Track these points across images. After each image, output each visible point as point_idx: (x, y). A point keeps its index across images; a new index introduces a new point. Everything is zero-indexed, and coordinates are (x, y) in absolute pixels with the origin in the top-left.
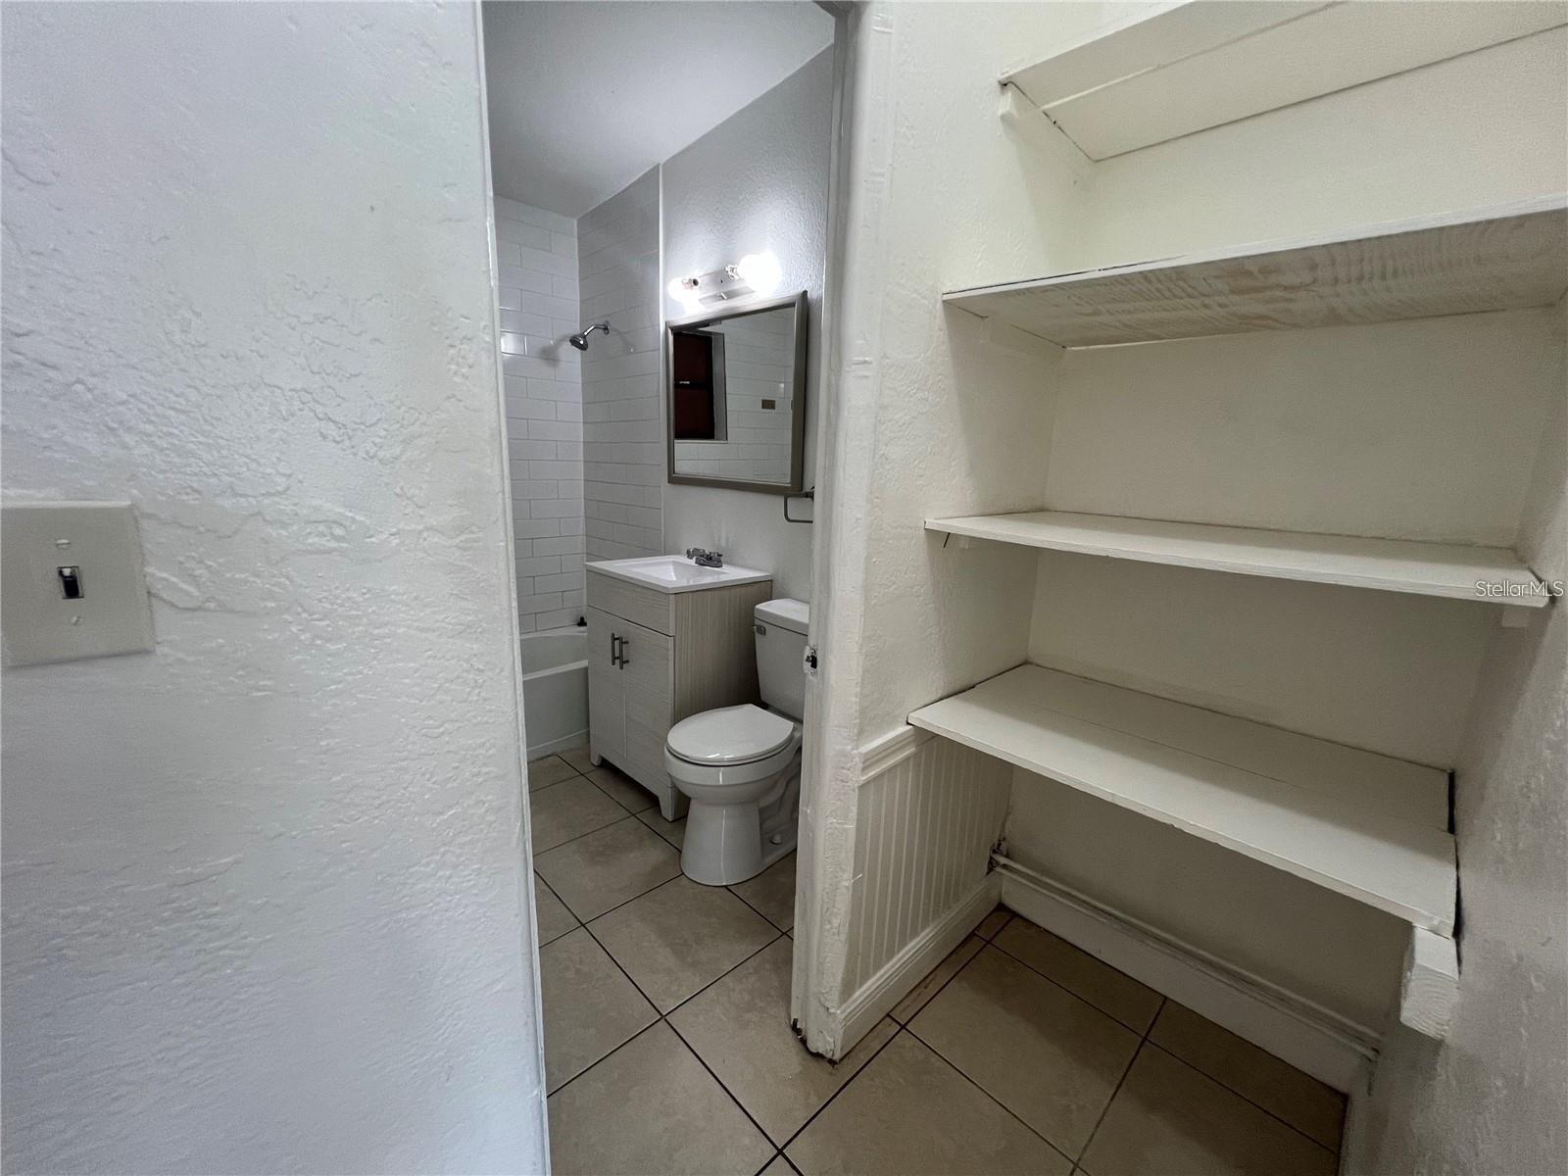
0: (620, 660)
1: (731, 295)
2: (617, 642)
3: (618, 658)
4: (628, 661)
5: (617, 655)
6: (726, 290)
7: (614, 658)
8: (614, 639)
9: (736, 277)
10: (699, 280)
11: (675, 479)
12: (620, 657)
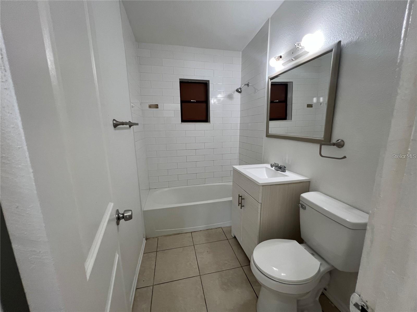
0: (241, 204)
1: (296, 58)
2: (240, 198)
3: (240, 203)
4: (244, 206)
5: (240, 202)
6: (294, 56)
7: (239, 204)
8: (239, 196)
9: (300, 48)
10: (283, 56)
11: (268, 136)
12: (241, 203)
